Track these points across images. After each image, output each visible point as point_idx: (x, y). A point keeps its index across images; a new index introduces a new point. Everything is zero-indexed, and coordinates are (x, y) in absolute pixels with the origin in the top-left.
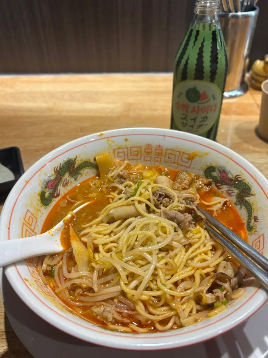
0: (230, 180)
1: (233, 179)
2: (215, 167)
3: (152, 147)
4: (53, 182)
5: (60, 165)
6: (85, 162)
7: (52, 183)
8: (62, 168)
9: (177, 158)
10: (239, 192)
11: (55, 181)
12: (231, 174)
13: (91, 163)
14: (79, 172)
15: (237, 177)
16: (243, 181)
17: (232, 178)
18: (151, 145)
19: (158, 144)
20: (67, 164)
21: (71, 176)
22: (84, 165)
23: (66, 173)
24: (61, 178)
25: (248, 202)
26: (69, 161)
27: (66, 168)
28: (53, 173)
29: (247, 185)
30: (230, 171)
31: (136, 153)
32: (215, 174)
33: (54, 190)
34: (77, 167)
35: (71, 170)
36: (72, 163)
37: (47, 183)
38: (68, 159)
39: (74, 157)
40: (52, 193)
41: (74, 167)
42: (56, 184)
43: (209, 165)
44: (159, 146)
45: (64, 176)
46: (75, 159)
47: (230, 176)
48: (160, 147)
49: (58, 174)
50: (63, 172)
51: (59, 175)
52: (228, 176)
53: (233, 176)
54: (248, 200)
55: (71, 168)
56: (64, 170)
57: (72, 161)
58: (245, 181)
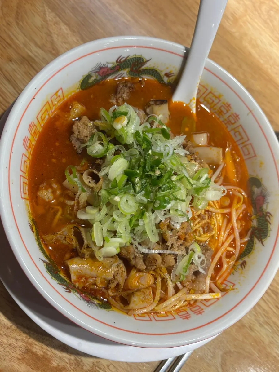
0: (261, 210)
1: (263, 212)
2: (262, 185)
3: (230, 110)
4: (108, 70)
5: (128, 57)
6: (154, 70)
7: (105, 70)
8: (126, 62)
9: (241, 142)
10: (255, 227)
11: (110, 71)
12: (267, 206)
13: (160, 75)
14: (141, 75)
15: (268, 214)
16: (268, 223)
17: (264, 210)
18: (231, 108)
19: (238, 114)
20: (135, 61)
21: (129, 73)
22: (151, 72)
23: (127, 68)
24: (118, 70)
25: (253, 243)
26: (139, 58)
27: (130, 64)
28: (115, 61)
29: (268, 231)
30: (268, 203)
31: (211, 101)
32: (256, 190)
33: (102, 78)
34: (143, 70)
35: (134, 68)
36: (140, 62)
37: (101, 68)
38: (140, 56)
39: (148, 59)
40: (98, 80)
41: (140, 67)
42: (108, 73)
43: (260, 177)
44: (238, 116)
45: (123, 70)
46: (147, 61)
47: (264, 207)
48: (237, 118)
49: (118, 65)
50: (124, 66)
51: (118, 67)
52: (263, 204)
53: (266, 209)
54: (255, 242)
55: (136, 67)
56: (128, 64)
57: (143, 60)
58: (270, 225)
